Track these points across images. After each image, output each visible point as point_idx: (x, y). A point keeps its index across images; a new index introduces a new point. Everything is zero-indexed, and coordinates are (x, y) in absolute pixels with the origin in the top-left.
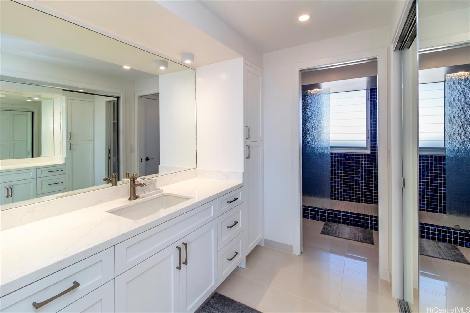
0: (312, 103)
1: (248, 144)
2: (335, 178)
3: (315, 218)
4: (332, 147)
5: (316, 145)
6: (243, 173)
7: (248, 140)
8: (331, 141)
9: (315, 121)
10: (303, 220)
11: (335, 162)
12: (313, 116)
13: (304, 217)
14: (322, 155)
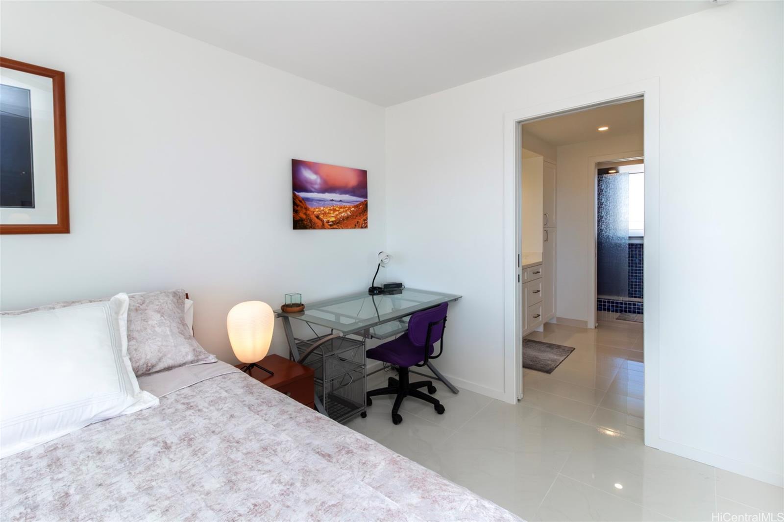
0: (607, 188)
1: (546, 229)
2: (636, 273)
3: (609, 310)
4: (630, 238)
5: (611, 233)
6: (543, 253)
7: (546, 226)
8: (631, 230)
9: (610, 208)
10: (597, 312)
11: (636, 254)
12: (608, 202)
13: (598, 310)
14: (618, 246)
